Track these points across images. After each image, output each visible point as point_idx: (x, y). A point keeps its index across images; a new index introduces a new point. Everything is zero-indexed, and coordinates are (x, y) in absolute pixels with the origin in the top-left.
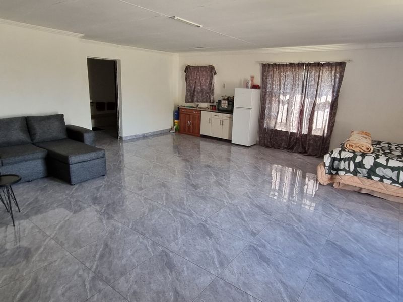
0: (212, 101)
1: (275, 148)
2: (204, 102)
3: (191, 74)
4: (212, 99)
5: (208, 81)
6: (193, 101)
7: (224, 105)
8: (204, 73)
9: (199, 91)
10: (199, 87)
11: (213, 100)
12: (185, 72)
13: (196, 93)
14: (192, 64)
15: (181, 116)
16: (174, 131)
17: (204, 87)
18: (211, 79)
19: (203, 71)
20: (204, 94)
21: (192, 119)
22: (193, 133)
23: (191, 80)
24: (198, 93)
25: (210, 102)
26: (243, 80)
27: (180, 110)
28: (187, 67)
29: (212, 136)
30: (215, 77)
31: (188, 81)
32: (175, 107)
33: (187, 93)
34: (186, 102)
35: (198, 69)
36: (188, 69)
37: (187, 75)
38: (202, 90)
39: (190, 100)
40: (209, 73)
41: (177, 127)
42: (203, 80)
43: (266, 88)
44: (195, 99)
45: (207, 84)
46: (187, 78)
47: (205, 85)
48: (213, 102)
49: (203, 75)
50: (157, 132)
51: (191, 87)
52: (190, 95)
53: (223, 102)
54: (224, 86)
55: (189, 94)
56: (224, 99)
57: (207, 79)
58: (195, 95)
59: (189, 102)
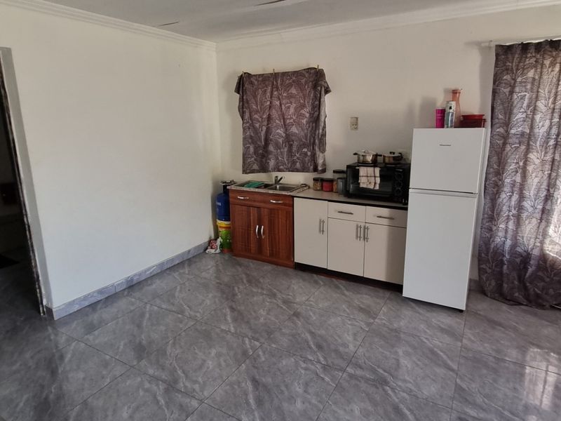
0: (320, 168)
1: (542, 307)
2: (298, 171)
3: (255, 97)
4: (320, 161)
5: (306, 112)
6: (264, 169)
7: (370, 178)
8: (293, 91)
9: (281, 141)
10: (281, 131)
11: (324, 164)
12: (238, 91)
13: (271, 148)
14: (255, 68)
15: (236, 210)
16: (218, 251)
17: (294, 130)
18: (317, 106)
19: (290, 85)
20: (294, 149)
21: (266, 221)
22: (272, 255)
23: (257, 112)
24: (277, 146)
25: (315, 170)
26: (418, 102)
27: (230, 195)
28: (241, 78)
29: (330, 268)
30: (327, 99)
31: (247, 116)
32: (215, 185)
33: (246, 149)
34: (245, 172)
35: (274, 80)
36: (244, 84)
37: (242, 100)
38: (288, 139)
39: (255, 167)
40: (308, 89)
41: (225, 239)
42: (292, 110)
43: (507, 124)
44: (272, 163)
45: (304, 121)
46: (243, 107)
47: (299, 124)
48: (324, 171)
49: (290, 96)
50: (172, 260)
51: (256, 131)
52: (255, 152)
53: (363, 171)
54: (355, 123)
55: (252, 149)
56: (365, 164)
57: (303, 106)
58: (270, 153)
59: (253, 172)
